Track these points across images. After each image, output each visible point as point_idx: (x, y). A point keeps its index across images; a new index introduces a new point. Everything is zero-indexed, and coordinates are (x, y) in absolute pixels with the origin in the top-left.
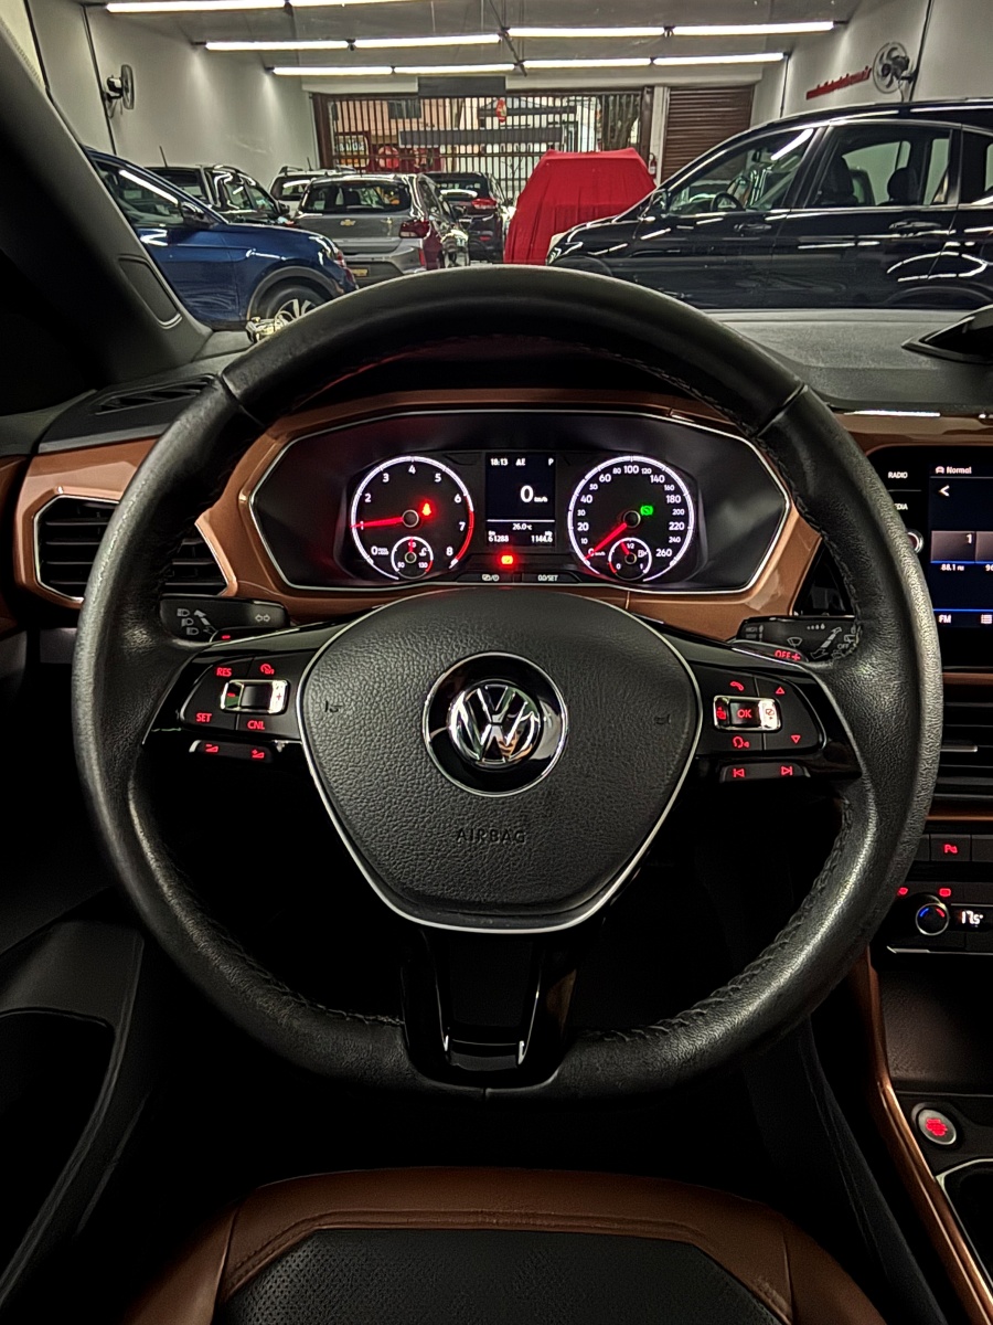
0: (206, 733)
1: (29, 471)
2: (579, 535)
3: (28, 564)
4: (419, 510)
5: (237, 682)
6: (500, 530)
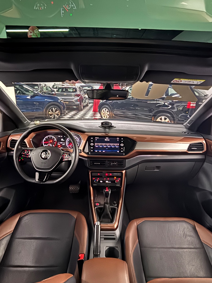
0: (24, 155)
1: (10, 137)
2: (67, 144)
3: (9, 145)
4: (50, 141)
5: (27, 151)
6: (59, 143)
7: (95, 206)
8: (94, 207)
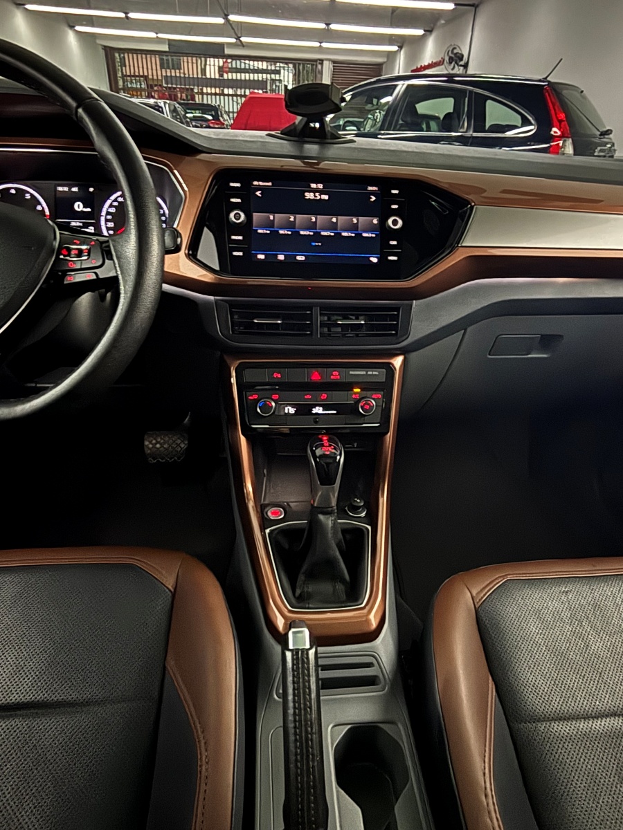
2: (108, 229)
7: (265, 523)
8: (263, 529)
